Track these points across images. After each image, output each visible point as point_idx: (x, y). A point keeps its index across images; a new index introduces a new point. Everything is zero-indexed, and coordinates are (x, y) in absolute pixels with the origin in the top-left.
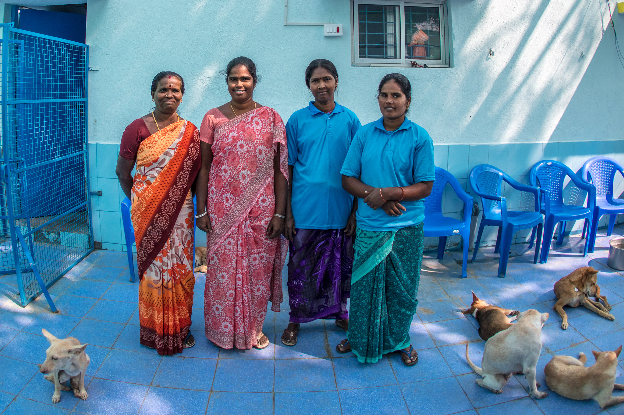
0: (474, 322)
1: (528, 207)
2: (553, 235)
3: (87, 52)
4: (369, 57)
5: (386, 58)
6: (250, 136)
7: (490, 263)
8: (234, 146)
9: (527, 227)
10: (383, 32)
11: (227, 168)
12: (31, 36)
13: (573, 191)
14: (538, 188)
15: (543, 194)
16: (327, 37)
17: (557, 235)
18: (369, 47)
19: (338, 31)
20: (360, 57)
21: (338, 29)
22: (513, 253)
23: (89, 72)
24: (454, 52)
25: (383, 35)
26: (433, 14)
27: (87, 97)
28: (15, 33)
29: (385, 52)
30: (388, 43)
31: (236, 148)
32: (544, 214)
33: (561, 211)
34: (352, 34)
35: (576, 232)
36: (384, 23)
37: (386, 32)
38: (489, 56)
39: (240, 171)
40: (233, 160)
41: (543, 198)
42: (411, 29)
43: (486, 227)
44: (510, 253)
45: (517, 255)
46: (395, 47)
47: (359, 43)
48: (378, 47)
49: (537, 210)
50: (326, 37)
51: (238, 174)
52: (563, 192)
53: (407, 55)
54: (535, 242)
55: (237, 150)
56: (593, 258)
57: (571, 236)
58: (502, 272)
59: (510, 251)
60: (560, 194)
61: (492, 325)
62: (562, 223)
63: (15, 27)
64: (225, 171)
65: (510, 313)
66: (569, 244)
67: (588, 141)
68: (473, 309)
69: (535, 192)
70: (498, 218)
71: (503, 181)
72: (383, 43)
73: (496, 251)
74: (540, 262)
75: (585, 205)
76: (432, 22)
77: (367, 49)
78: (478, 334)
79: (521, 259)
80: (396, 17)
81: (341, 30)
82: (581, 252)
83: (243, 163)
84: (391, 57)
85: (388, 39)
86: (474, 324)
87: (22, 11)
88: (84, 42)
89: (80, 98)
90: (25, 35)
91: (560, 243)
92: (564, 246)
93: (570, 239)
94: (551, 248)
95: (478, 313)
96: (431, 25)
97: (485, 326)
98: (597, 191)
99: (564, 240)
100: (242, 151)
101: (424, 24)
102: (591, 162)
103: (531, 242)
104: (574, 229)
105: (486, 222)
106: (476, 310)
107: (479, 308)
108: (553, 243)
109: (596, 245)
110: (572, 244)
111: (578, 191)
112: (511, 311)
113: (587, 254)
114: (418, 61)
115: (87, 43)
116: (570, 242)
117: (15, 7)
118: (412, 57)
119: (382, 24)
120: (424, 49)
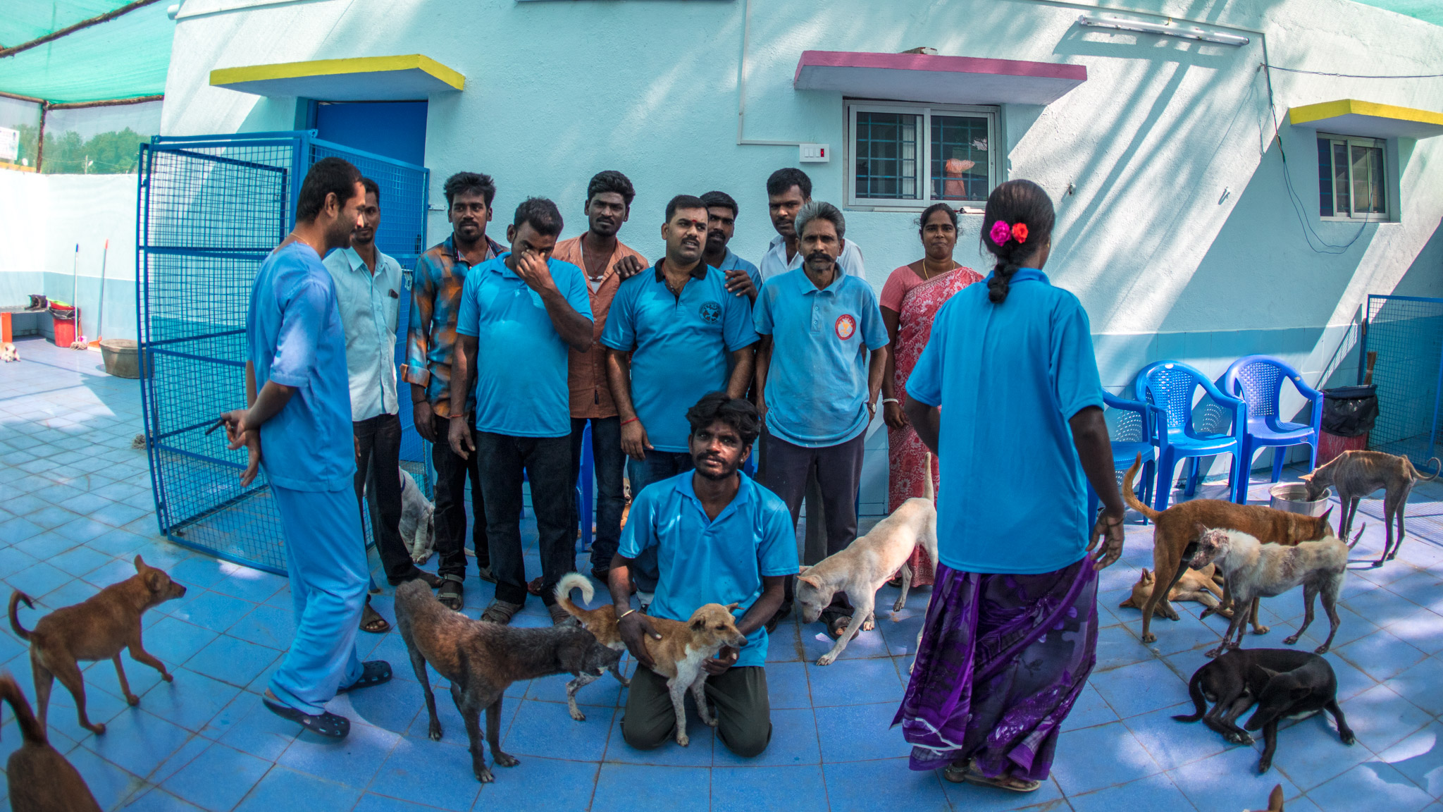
1: (1134, 436)
2: (1174, 483)
3: (426, 180)
4: (872, 197)
5: (901, 197)
10: (896, 157)
13: (1209, 412)
15: (1155, 415)
17: (1182, 482)
18: (872, 179)
19: (822, 155)
20: (857, 196)
21: (822, 150)
23: (429, 212)
25: (896, 161)
26: (977, 128)
29: (898, 188)
30: (904, 174)
32: (1158, 445)
34: (845, 159)
35: (1217, 477)
36: (900, 143)
37: (900, 156)
38: (1068, 195)
41: (1156, 419)
46: (915, 180)
47: (857, 174)
48: (888, 180)
49: (1145, 439)
52: (1193, 412)
57: (1207, 482)
60: (1187, 415)
69: (1142, 411)
72: (895, 174)
77: (869, 182)
80: (918, 133)
81: (826, 153)
84: (907, 197)
85: (905, 168)
88: (422, 164)
89: (414, 253)
91: (1190, 494)
98: (1247, 413)
99: (1197, 490)
104: (1213, 472)
111: (1216, 410)
115: (426, 166)
117: (313, 103)
118: (943, 196)
119: (895, 144)
120: (962, 183)
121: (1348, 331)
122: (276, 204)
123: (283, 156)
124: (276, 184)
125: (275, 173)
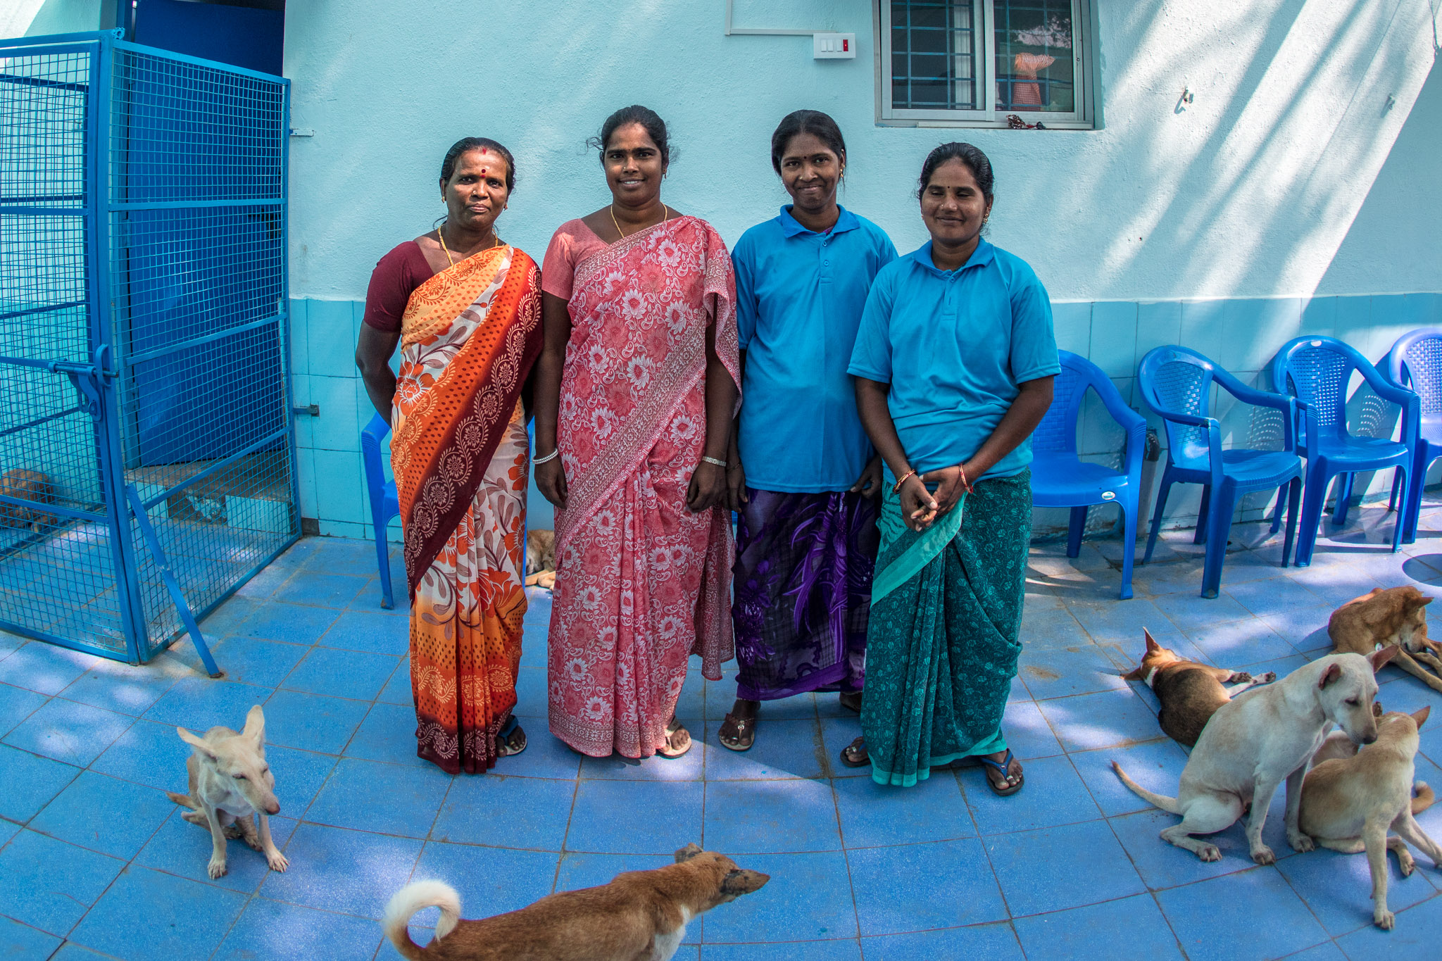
0: (1149, 698)
1: (1269, 440)
2: (1325, 503)
3: (286, 95)
4: (914, 107)
5: (953, 108)
6: (653, 280)
7: (1184, 565)
8: (617, 303)
9: (1268, 485)
10: (946, 51)
11: (602, 352)
12: (161, 59)
13: (1369, 406)
14: (1292, 399)
15: (1302, 412)
16: (822, 62)
17: (1334, 503)
18: (914, 83)
19: (846, 49)
20: (894, 106)
21: (845, 42)
22: (1236, 543)
23: (291, 140)
24: (1106, 95)
25: (946, 57)
26: (1057, 10)
27: (286, 195)
28: (126, 51)
29: (949, 94)
30: (957, 76)
31: (622, 308)
32: (1305, 456)
33: (1343, 453)
34: (876, 54)
35: (1376, 497)
36: (948, 29)
37: (952, 49)
38: (1183, 104)
39: (630, 359)
40: (614, 334)
41: (1302, 420)
42: (1008, 44)
43: (1175, 486)
44: (1229, 543)
45: (1244, 548)
46: (973, 84)
47: (893, 75)
48: (934, 83)
49: (1288, 448)
50: (820, 61)
51: (626, 364)
52: (1347, 407)
53: (1000, 102)
54: (1284, 518)
55: (624, 311)
56: (1414, 554)
57: (1364, 505)
58: (1211, 586)
59: (1229, 539)
60: (1341, 412)
61: (1190, 704)
62: (1344, 476)
63: (124, 39)
64: (598, 358)
65: (1228, 677)
66: (1361, 523)
67: (1402, 293)
68: (1146, 669)
69: (1284, 407)
70: (1205, 465)
71: (1214, 384)
72: (945, 75)
73: (1197, 541)
74: (1297, 564)
75: (1396, 437)
76: (1055, 27)
77: (910, 87)
78: (1158, 725)
79: (1252, 558)
80: (976, 17)
81: (851, 45)
82: (1386, 541)
83: (637, 340)
84: (963, 106)
85: (958, 66)
86: (1149, 703)
88: (280, 73)
89: (271, 197)
90: (148, 56)
91: (1341, 520)
92: (1349, 527)
93: (1361, 512)
94: (1319, 532)
95: (1158, 677)
96: (1053, 36)
97: (1173, 707)
98: (1422, 406)
99: (1349, 515)
100: (635, 313)
101: (1036, 31)
102: (1409, 340)
103: (1275, 520)
104: (1372, 489)
105: (1176, 475)
106: (1154, 670)
107: (1159, 667)
108: (1325, 522)
109: (1420, 527)
110: (1366, 523)
111: (1378, 402)
112: (1229, 674)
113: (1399, 546)
114: (1022, 115)
115: (285, 75)
116: (1362, 519)
118: (1011, 105)
119: (944, 32)
120: (1037, 87)
122: (77, 136)
123: (77, 68)
124: (75, 107)
125: (72, 92)
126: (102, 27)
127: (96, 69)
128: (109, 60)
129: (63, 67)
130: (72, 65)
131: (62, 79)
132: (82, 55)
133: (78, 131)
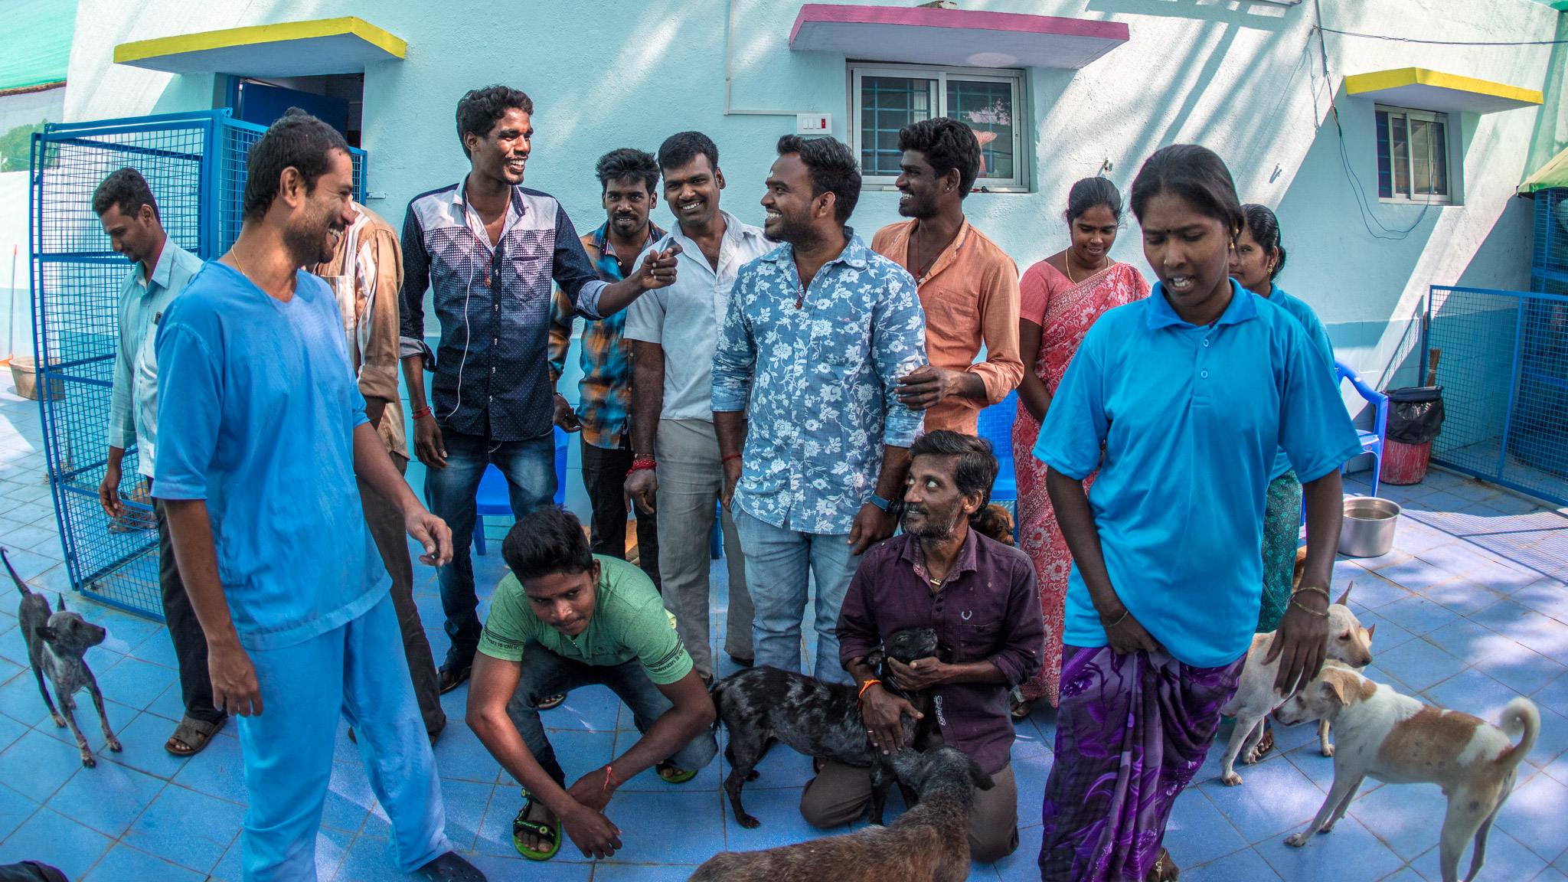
3: (364, 163)
4: (880, 174)
18: (879, 154)
19: (824, 126)
21: (823, 121)
24: (1039, 164)
26: (999, 95)
28: (232, 127)
34: (848, 131)
36: (910, 110)
47: (863, 147)
63: (233, 116)
76: (998, 108)
77: (876, 157)
80: (931, 99)
81: (828, 123)
87: (248, 87)
88: (358, 146)
90: (250, 131)
96: (997, 115)
101: (983, 112)
115: (362, 148)
117: (235, 79)
119: (905, 112)
120: (982, 158)
121: (1410, 326)
122: (193, 198)
123: (193, 141)
124: (191, 174)
125: (189, 162)
126: (213, 108)
127: (209, 142)
128: (220, 135)
129: (182, 140)
130: (189, 139)
131: (181, 150)
132: (197, 130)
133: (194, 194)
